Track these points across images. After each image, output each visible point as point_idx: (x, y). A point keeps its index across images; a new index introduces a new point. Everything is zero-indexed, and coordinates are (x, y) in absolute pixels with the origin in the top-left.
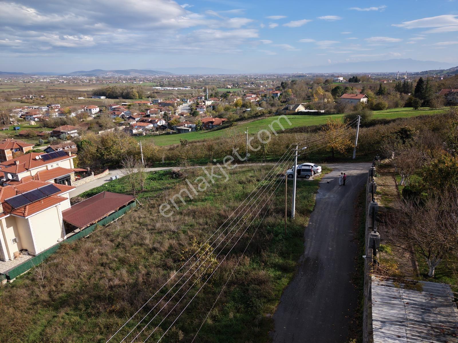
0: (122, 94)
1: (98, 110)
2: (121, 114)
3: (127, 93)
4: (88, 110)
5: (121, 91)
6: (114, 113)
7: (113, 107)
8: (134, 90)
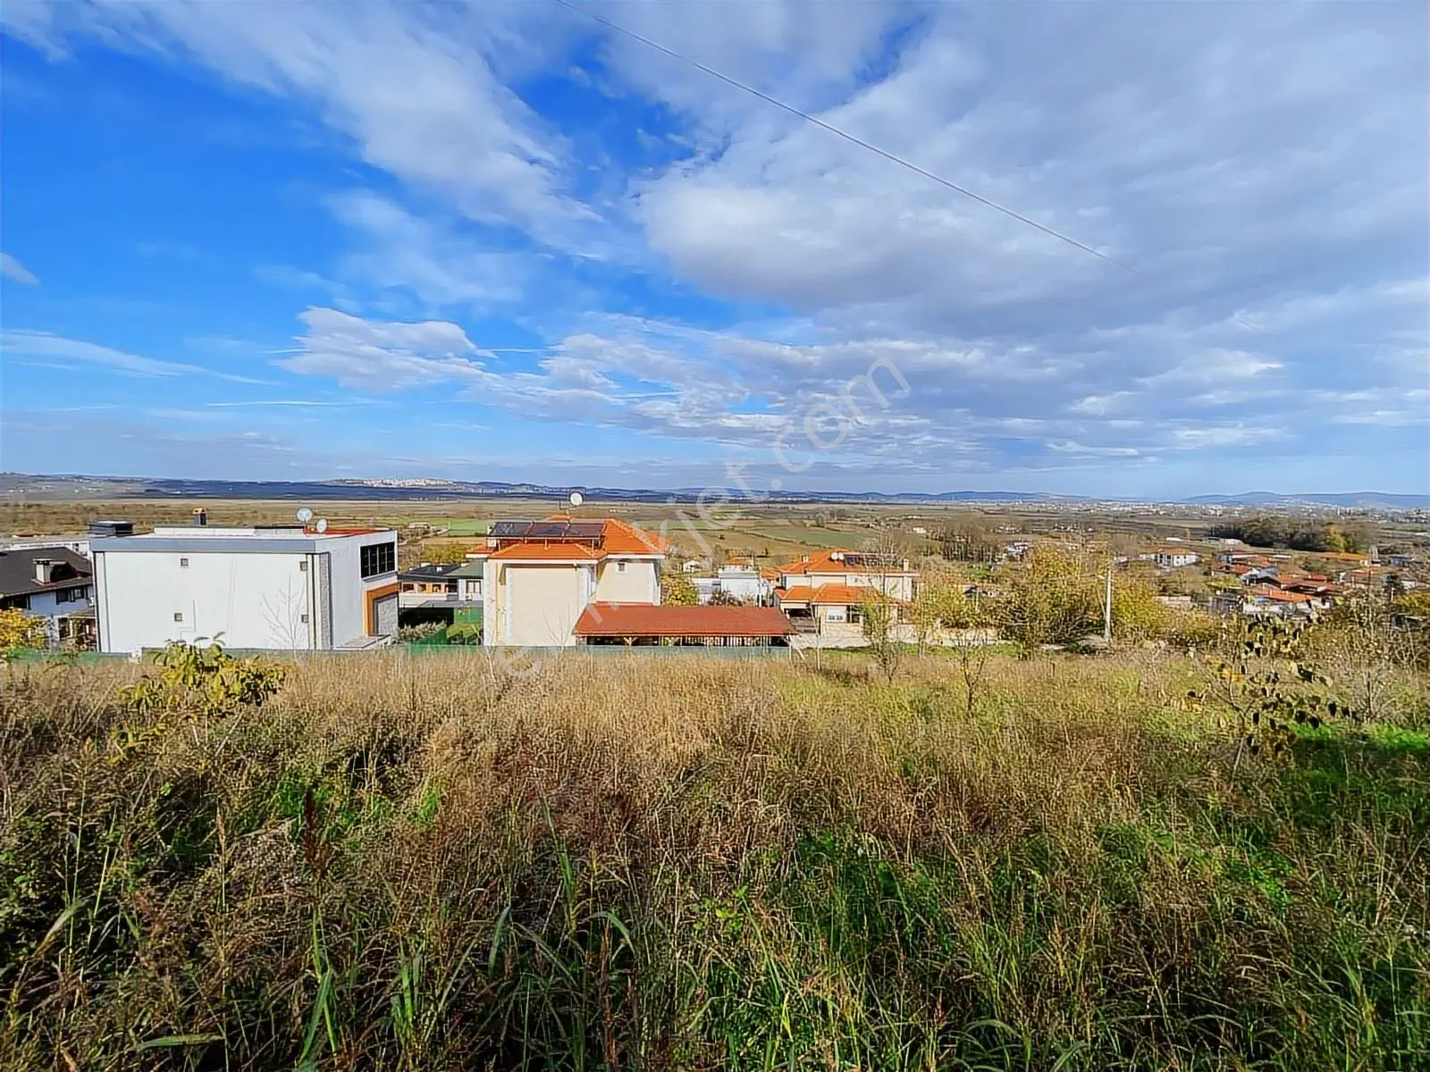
0: (1292, 535)
1: (1193, 558)
2: (1249, 573)
3: (1308, 536)
4: (1165, 557)
5: (1290, 531)
6: (1228, 568)
7: (1234, 557)
8: (1332, 529)
